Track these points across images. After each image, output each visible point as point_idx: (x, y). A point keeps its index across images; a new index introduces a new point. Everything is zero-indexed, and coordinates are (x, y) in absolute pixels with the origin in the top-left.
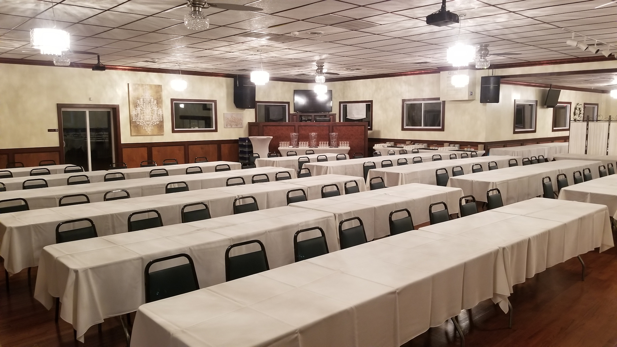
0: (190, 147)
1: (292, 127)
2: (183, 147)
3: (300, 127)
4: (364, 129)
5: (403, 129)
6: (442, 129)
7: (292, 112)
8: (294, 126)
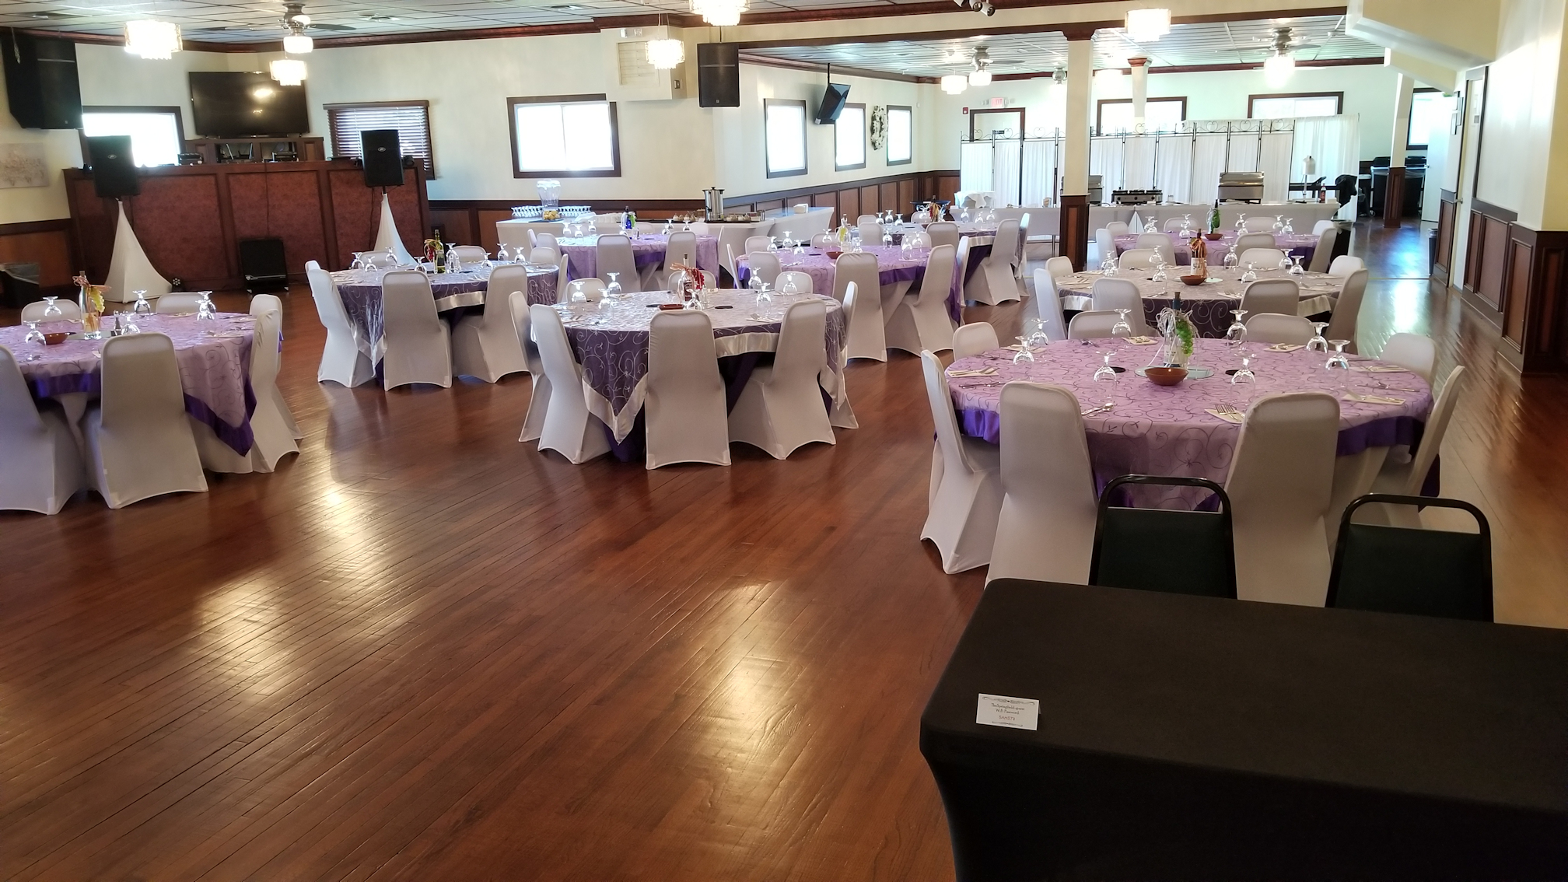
5: (518, 174)
6: (616, 172)
7: (190, 134)
8: (215, 175)
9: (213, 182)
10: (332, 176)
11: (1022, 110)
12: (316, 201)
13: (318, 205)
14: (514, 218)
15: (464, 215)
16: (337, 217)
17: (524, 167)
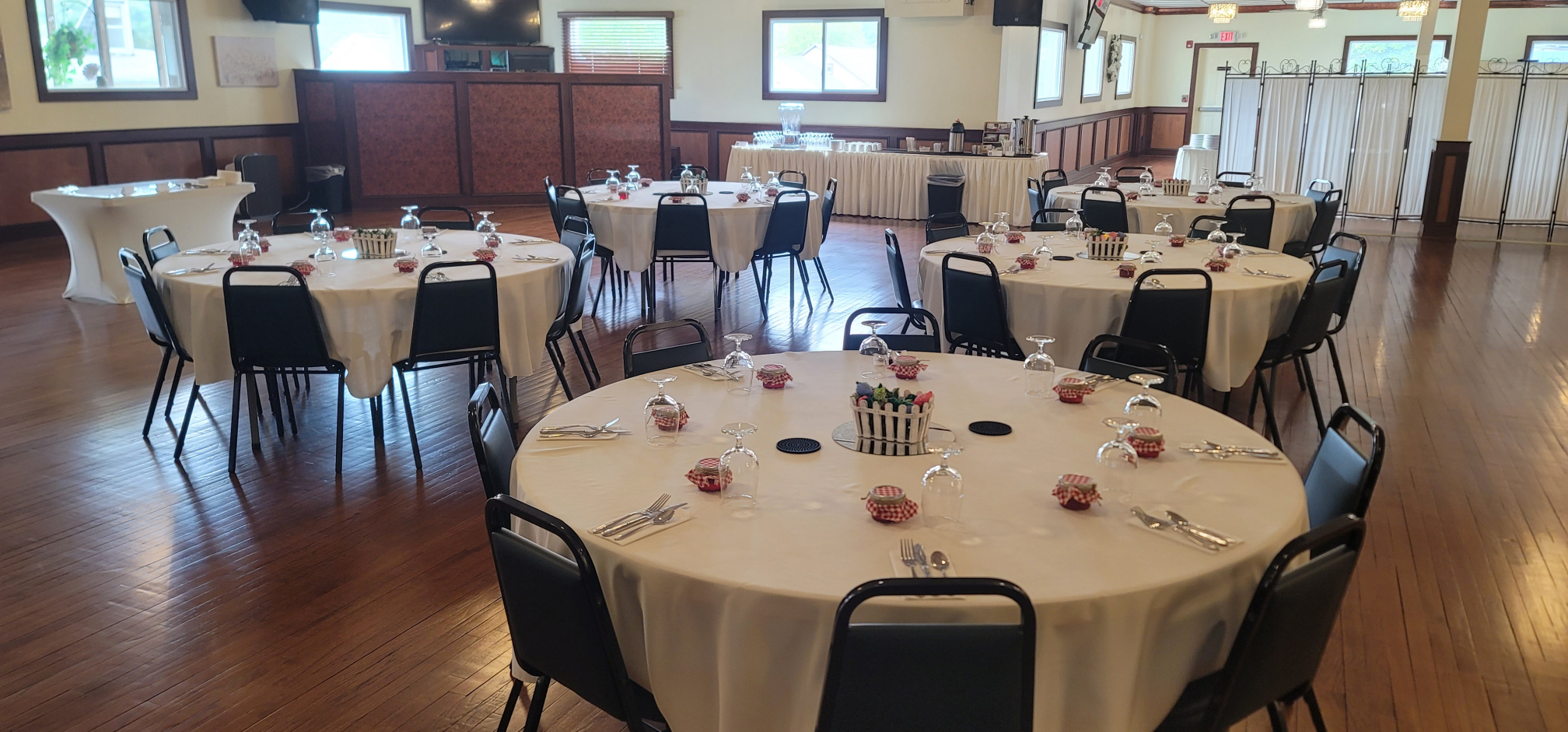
0: (109, 150)
1: (445, 86)
2: (83, 151)
3: (470, 88)
4: (658, 93)
5: (767, 95)
6: (881, 96)
7: (419, 39)
8: (453, 83)
9: (452, 91)
10: (574, 89)
11: (1255, 46)
12: (555, 116)
13: (558, 121)
14: (756, 142)
15: (702, 138)
16: (576, 135)
17: (775, 87)
